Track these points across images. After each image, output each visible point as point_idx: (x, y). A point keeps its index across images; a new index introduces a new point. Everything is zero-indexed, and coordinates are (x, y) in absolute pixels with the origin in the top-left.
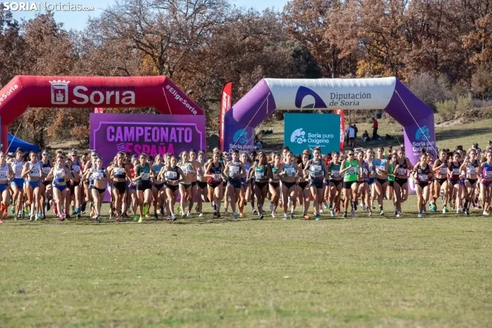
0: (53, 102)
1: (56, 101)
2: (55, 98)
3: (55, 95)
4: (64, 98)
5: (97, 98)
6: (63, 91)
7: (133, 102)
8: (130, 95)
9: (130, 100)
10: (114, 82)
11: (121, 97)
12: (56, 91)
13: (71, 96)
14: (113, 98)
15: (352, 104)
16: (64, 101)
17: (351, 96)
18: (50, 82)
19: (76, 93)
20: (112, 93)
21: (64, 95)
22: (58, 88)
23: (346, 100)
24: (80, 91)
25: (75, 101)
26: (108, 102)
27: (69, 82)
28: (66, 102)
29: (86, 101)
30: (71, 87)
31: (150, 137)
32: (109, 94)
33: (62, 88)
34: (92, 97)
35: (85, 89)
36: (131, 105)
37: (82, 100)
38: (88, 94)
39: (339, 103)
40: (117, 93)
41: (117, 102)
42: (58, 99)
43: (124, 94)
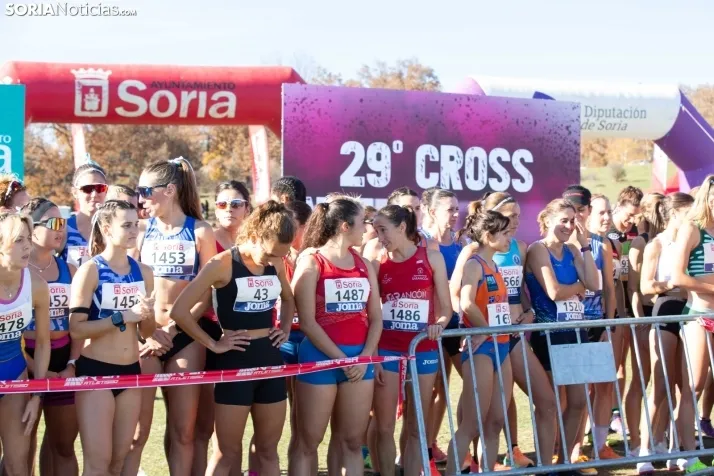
0: (78, 112)
1: (83, 109)
2: (83, 104)
3: (83, 97)
4: (100, 104)
5: (163, 104)
6: (98, 90)
7: (231, 113)
8: (225, 99)
11: (210, 103)
12: (85, 90)
13: (115, 100)
14: (194, 105)
15: (617, 127)
16: (99, 109)
18: (73, 72)
19: (124, 95)
20: (193, 94)
21: (100, 97)
22: (88, 83)
24: (132, 90)
25: (120, 111)
26: (184, 113)
27: (109, 73)
28: (104, 113)
30: (114, 83)
32: (187, 97)
33: (96, 83)
34: (154, 102)
35: (142, 87)
36: (226, 121)
39: (598, 125)
40: (203, 95)
41: (201, 114)
42: (88, 106)
43: (216, 96)
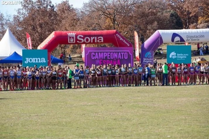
0: (69, 42)
1: (70, 41)
2: (70, 40)
3: (70, 39)
4: (73, 40)
5: (87, 40)
6: (73, 37)
7: (102, 41)
8: (101, 38)
9: (101, 40)
10: (94, 33)
11: (97, 39)
12: (70, 38)
13: (77, 40)
14: (94, 40)
15: (196, 40)
16: (73, 41)
17: (195, 37)
18: (68, 34)
19: (78, 38)
20: (94, 38)
21: (73, 39)
22: (71, 36)
23: (193, 38)
24: (80, 37)
25: (78, 42)
26: (92, 42)
27: (75, 33)
28: (74, 42)
29: (83, 41)
30: (76, 36)
31: (110, 57)
32: (92, 38)
34: (85, 40)
35: (82, 36)
36: (101, 43)
37: (81, 41)
38: (83, 38)
39: (191, 40)
40: (96, 38)
41: (96, 41)
42: (71, 41)
43: (99, 38)
